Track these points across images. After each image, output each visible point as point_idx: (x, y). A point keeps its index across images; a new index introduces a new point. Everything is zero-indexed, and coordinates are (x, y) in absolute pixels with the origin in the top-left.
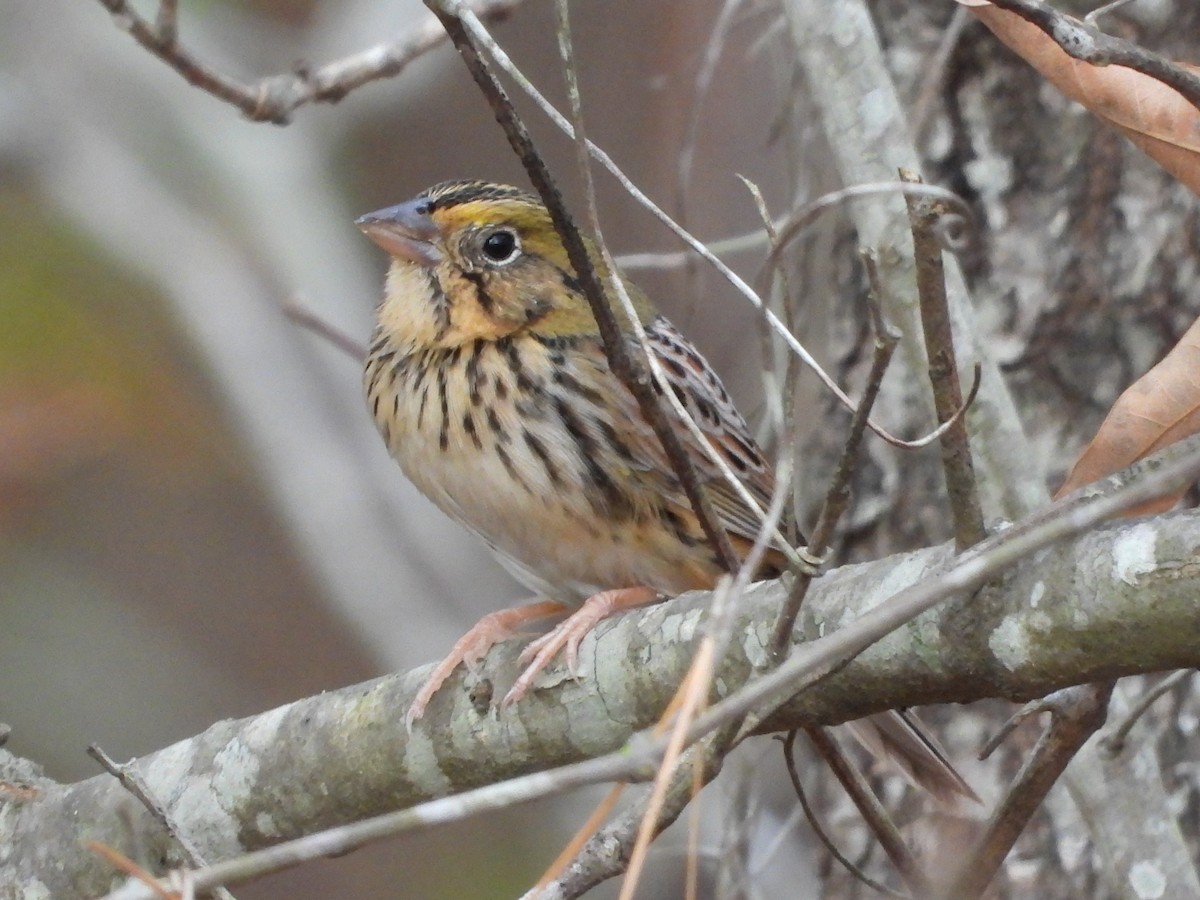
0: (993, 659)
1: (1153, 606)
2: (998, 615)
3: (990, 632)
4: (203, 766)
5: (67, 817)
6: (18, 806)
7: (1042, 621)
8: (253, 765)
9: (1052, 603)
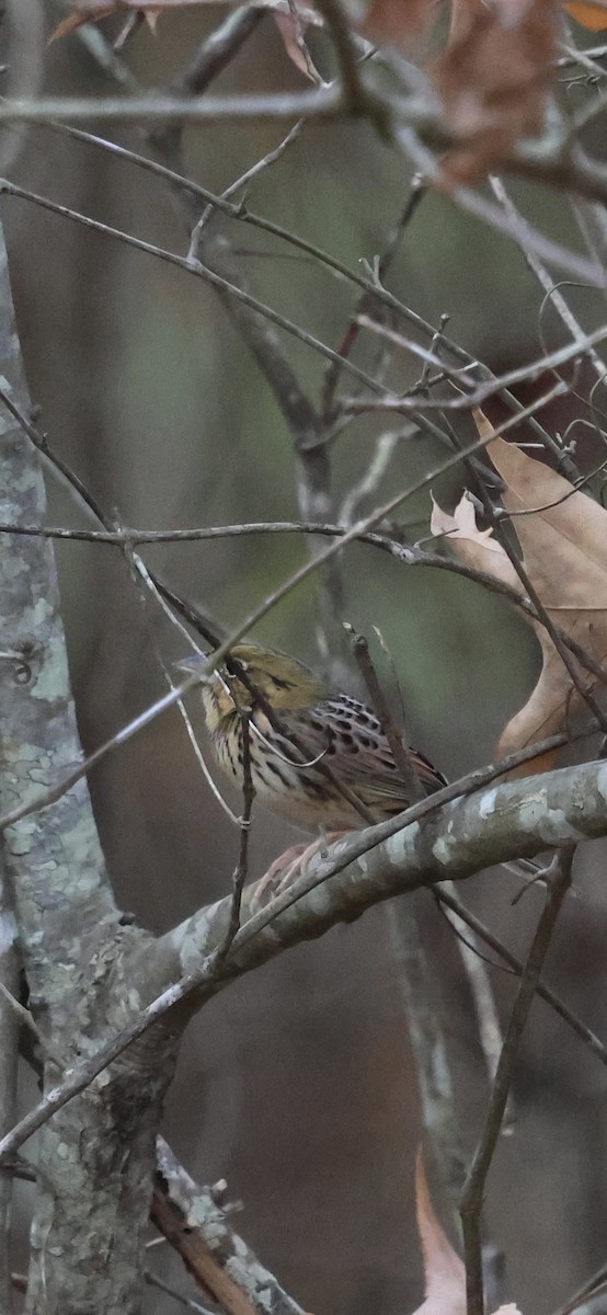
0: (436, 859)
1: (494, 829)
2: (435, 838)
3: (432, 846)
4: (192, 929)
5: (146, 957)
6: (127, 954)
7: (453, 839)
8: (207, 927)
9: (455, 831)
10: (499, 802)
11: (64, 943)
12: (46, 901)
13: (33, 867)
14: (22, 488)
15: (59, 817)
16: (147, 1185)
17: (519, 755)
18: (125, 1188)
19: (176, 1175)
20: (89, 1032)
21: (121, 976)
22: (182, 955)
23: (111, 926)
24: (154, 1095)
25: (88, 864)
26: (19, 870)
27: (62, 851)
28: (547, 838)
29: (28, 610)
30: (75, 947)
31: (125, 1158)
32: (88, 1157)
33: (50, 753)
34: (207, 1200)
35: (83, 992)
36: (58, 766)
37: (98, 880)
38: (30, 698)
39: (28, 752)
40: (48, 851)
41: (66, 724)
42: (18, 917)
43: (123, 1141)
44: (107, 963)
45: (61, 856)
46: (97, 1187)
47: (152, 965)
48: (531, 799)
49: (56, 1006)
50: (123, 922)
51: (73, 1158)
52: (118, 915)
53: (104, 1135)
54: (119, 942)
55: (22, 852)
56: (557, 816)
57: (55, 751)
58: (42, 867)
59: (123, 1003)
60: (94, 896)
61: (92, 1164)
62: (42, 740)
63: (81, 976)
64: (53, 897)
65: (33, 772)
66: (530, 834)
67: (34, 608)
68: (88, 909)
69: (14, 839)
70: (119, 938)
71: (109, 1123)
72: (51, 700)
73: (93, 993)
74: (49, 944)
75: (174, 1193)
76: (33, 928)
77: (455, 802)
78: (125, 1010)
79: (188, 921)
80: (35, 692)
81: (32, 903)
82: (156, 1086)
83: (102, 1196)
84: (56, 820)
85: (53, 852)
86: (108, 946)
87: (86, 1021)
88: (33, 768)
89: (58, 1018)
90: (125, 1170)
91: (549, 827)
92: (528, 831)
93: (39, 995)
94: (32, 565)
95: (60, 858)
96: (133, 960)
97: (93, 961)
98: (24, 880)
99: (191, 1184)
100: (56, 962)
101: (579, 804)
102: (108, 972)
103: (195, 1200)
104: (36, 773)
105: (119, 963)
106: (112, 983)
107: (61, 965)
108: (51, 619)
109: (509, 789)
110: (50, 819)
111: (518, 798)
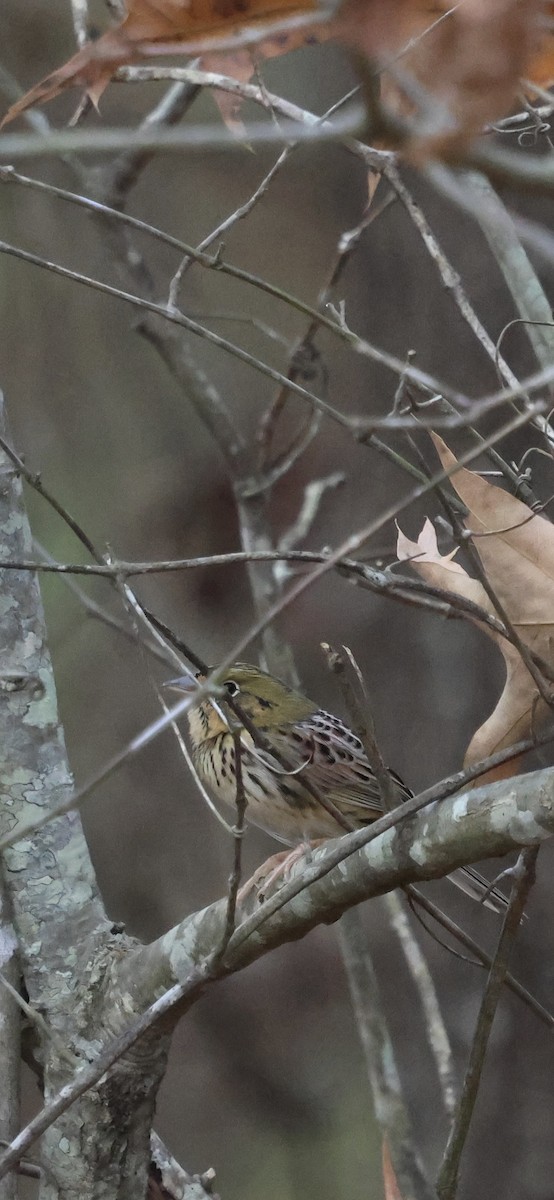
0: (413, 861)
1: (467, 830)
2: (410, 842)
3: (409, 849)
4: (180, 936)
5: (137, 963)
6: (120, 960)
7: (428, 842)
8: (195, 933)
9: (431, 834)
10: (470, 805)
11: (61, 952)
12: (41, 914)
13: (29, 883)
14: (11, 531)
15: (52, 834)
16: (143, 1174)
17: (487, 762)
18: (123, 1178)
19: (169, 1165)
20: (84, 1034)
21: (115, 981)
22: (173, 960)
23: (104, 935)
24: (147, 1091)
25: (81, 878)
26: (16, 884)
27: (56, 866)
28: (517, 837)
29: (18, 643)
30: (71, 956)
31: (122, 1149)
32: (88, 1150)
33: (42, 776)
34: (198, 1188)
35: (79, 998)
36: (51, 788)
37: (90, 893)
38: (23, 726)
39: (22, 775)
40: (43, 867)
41: (56, 749)
42: (17, 930)
43: (121, 1134)
44: (101, 969)
45: (55, 871)
46: (97, 1179)
47: (144, 970)
48: (500, 802)
49: (55, 1010)
50: (114, 931)
51: (74, 1152)
52: (110, 924)
53: (103, 1129)
54: (110, 949)
55: (19, 867)
56: (526, 817)
57: (46, 773)
58: (37, 882)
59: (117, 1006)
60: (88, 907)
61: (93, 1156)
62: (35, 765)
63: (77, 984)
64: (49, 910)
65: (27, 794)
66: (501, 835)
67: (23, 641)
68: (83, 919)
69: (12, 857)
70: (112, 946)
71: (107, 1118)
72: (42, 726)
73: (89, 997)
74: (48, 952)
75: (167, 1182)
76: (32, 939)
77: (429, 808)
78: (120, 1013)
79: (176, 928)
80: (27, 720)
81: (30, 917)
82: (149, 1082)
83: (102, 1186)
84: (49, 838)
85: (48, 868)
86: (102, 953)
87: (82, 1024)
88: (26, 790)
89: (57, 1023)
90: (123, 1162)
91: (520, 828)
92: (498, 831)
93: (39, 1001)
94: (21, 603)
95: (55, 873)
96: (125, 965)
97: (89, 968)
98: (21, 894)
99: (183, 1174)
100: (53, 970)
101: (547, 804)
102: (102, 977)
103: (187, 1188)
104: (29, 795)
105: (113, 969)
106: (107, 987)
107: (58, 972)
108: (40, 651)
109: (480, 793)
110: (44, 837)
111: (488, 802)
